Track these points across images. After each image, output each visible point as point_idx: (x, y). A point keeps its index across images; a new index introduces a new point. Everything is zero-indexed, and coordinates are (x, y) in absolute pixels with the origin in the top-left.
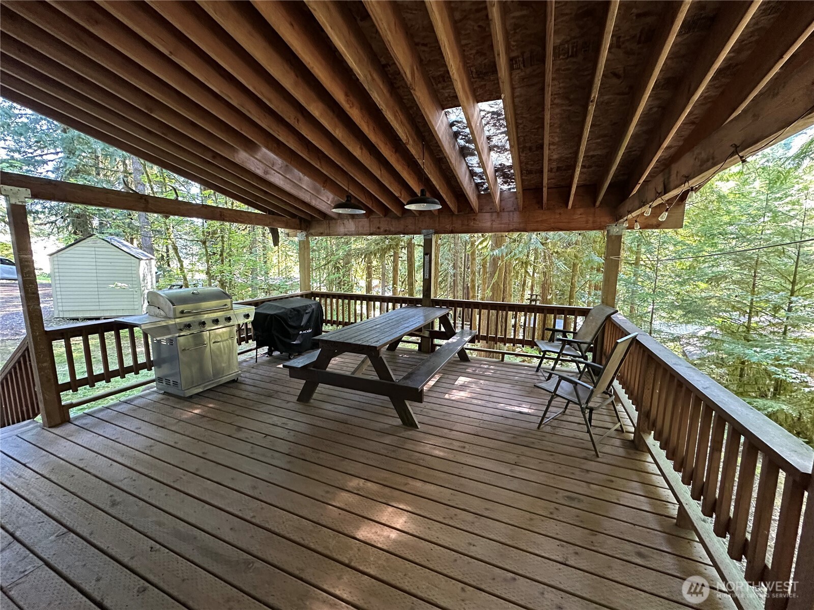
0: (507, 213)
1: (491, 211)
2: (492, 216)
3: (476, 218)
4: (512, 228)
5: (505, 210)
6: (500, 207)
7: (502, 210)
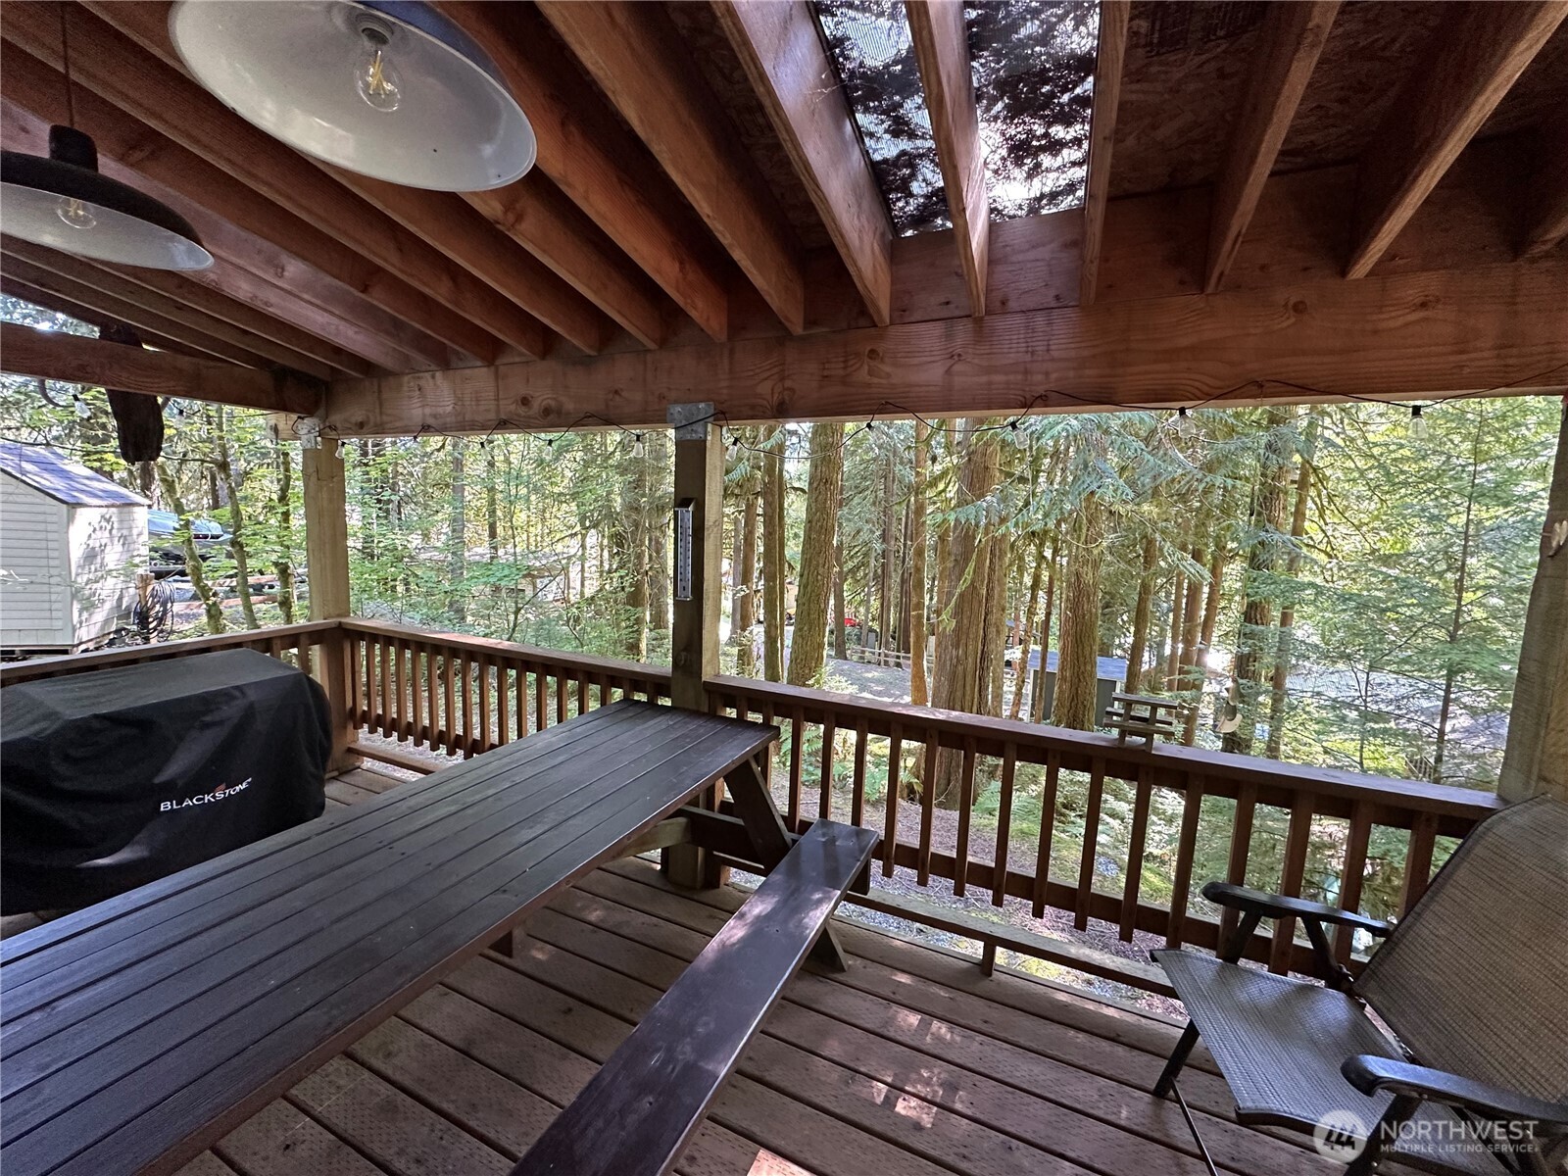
0: (1018, 320)
1: (945, 313)
2: (949, 336)
3: (881, 347)
4: (1040, 390)
5: (1013, 305)
6: (989, 291)
7: (1000, 306)
